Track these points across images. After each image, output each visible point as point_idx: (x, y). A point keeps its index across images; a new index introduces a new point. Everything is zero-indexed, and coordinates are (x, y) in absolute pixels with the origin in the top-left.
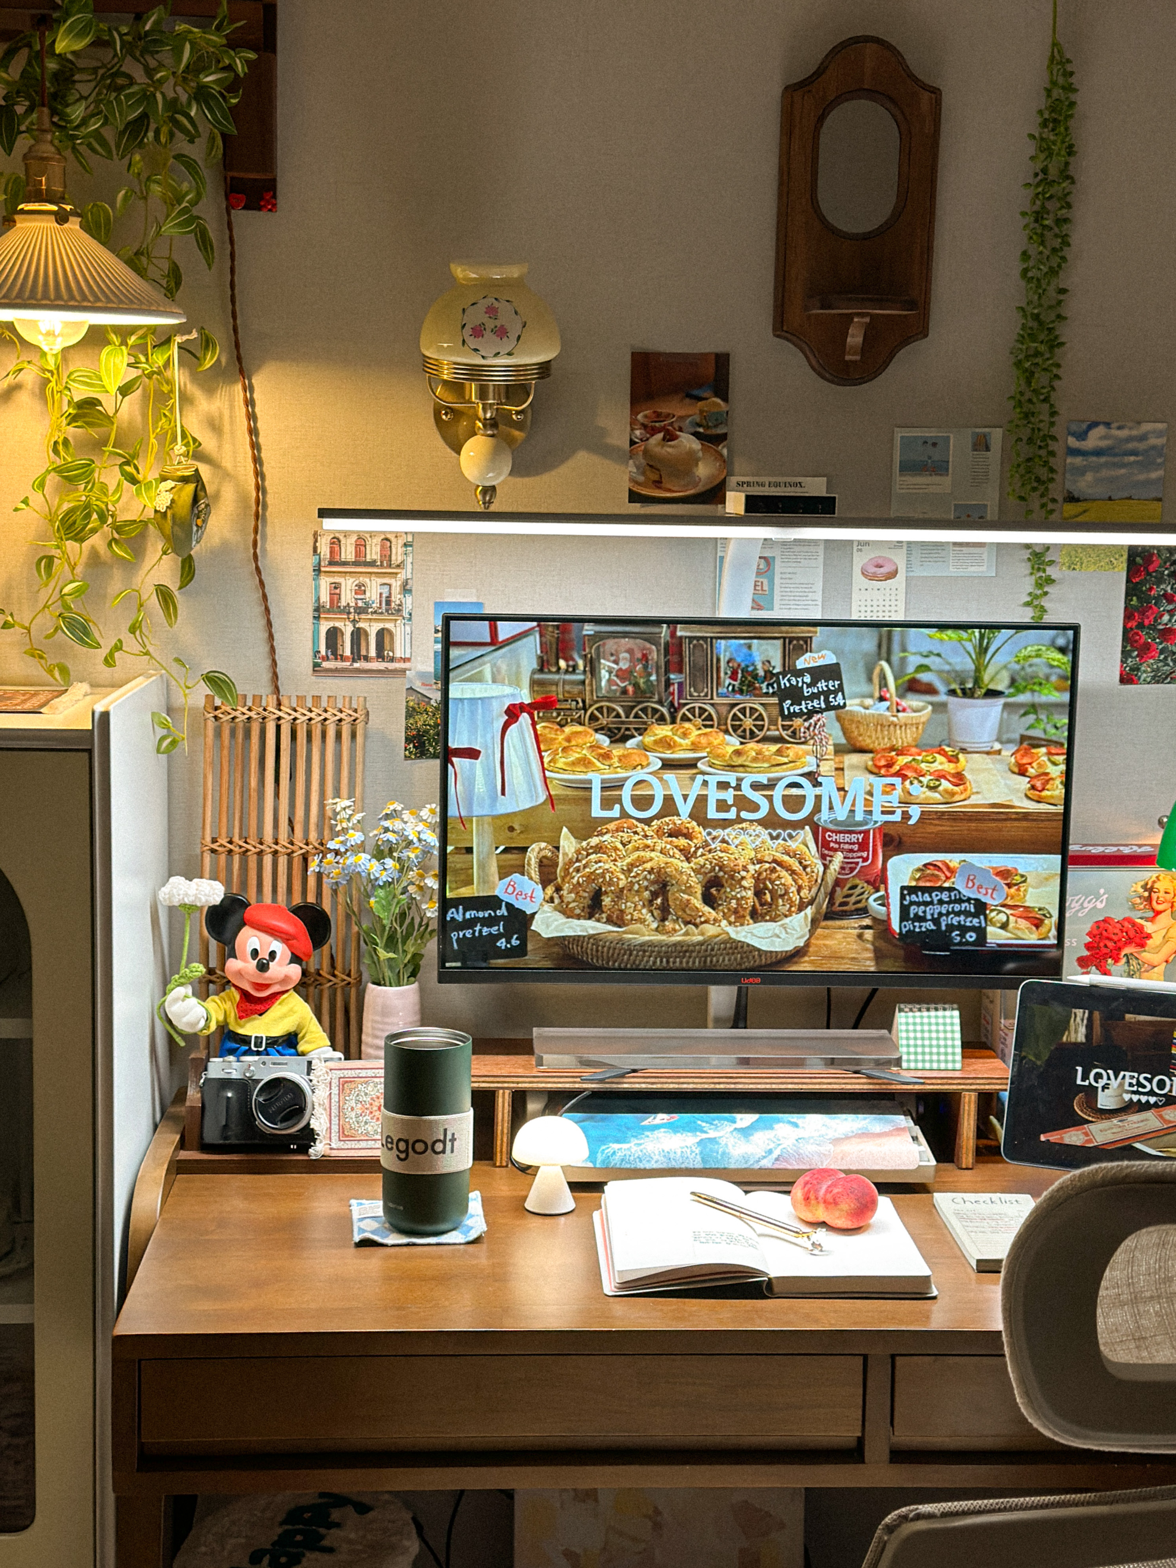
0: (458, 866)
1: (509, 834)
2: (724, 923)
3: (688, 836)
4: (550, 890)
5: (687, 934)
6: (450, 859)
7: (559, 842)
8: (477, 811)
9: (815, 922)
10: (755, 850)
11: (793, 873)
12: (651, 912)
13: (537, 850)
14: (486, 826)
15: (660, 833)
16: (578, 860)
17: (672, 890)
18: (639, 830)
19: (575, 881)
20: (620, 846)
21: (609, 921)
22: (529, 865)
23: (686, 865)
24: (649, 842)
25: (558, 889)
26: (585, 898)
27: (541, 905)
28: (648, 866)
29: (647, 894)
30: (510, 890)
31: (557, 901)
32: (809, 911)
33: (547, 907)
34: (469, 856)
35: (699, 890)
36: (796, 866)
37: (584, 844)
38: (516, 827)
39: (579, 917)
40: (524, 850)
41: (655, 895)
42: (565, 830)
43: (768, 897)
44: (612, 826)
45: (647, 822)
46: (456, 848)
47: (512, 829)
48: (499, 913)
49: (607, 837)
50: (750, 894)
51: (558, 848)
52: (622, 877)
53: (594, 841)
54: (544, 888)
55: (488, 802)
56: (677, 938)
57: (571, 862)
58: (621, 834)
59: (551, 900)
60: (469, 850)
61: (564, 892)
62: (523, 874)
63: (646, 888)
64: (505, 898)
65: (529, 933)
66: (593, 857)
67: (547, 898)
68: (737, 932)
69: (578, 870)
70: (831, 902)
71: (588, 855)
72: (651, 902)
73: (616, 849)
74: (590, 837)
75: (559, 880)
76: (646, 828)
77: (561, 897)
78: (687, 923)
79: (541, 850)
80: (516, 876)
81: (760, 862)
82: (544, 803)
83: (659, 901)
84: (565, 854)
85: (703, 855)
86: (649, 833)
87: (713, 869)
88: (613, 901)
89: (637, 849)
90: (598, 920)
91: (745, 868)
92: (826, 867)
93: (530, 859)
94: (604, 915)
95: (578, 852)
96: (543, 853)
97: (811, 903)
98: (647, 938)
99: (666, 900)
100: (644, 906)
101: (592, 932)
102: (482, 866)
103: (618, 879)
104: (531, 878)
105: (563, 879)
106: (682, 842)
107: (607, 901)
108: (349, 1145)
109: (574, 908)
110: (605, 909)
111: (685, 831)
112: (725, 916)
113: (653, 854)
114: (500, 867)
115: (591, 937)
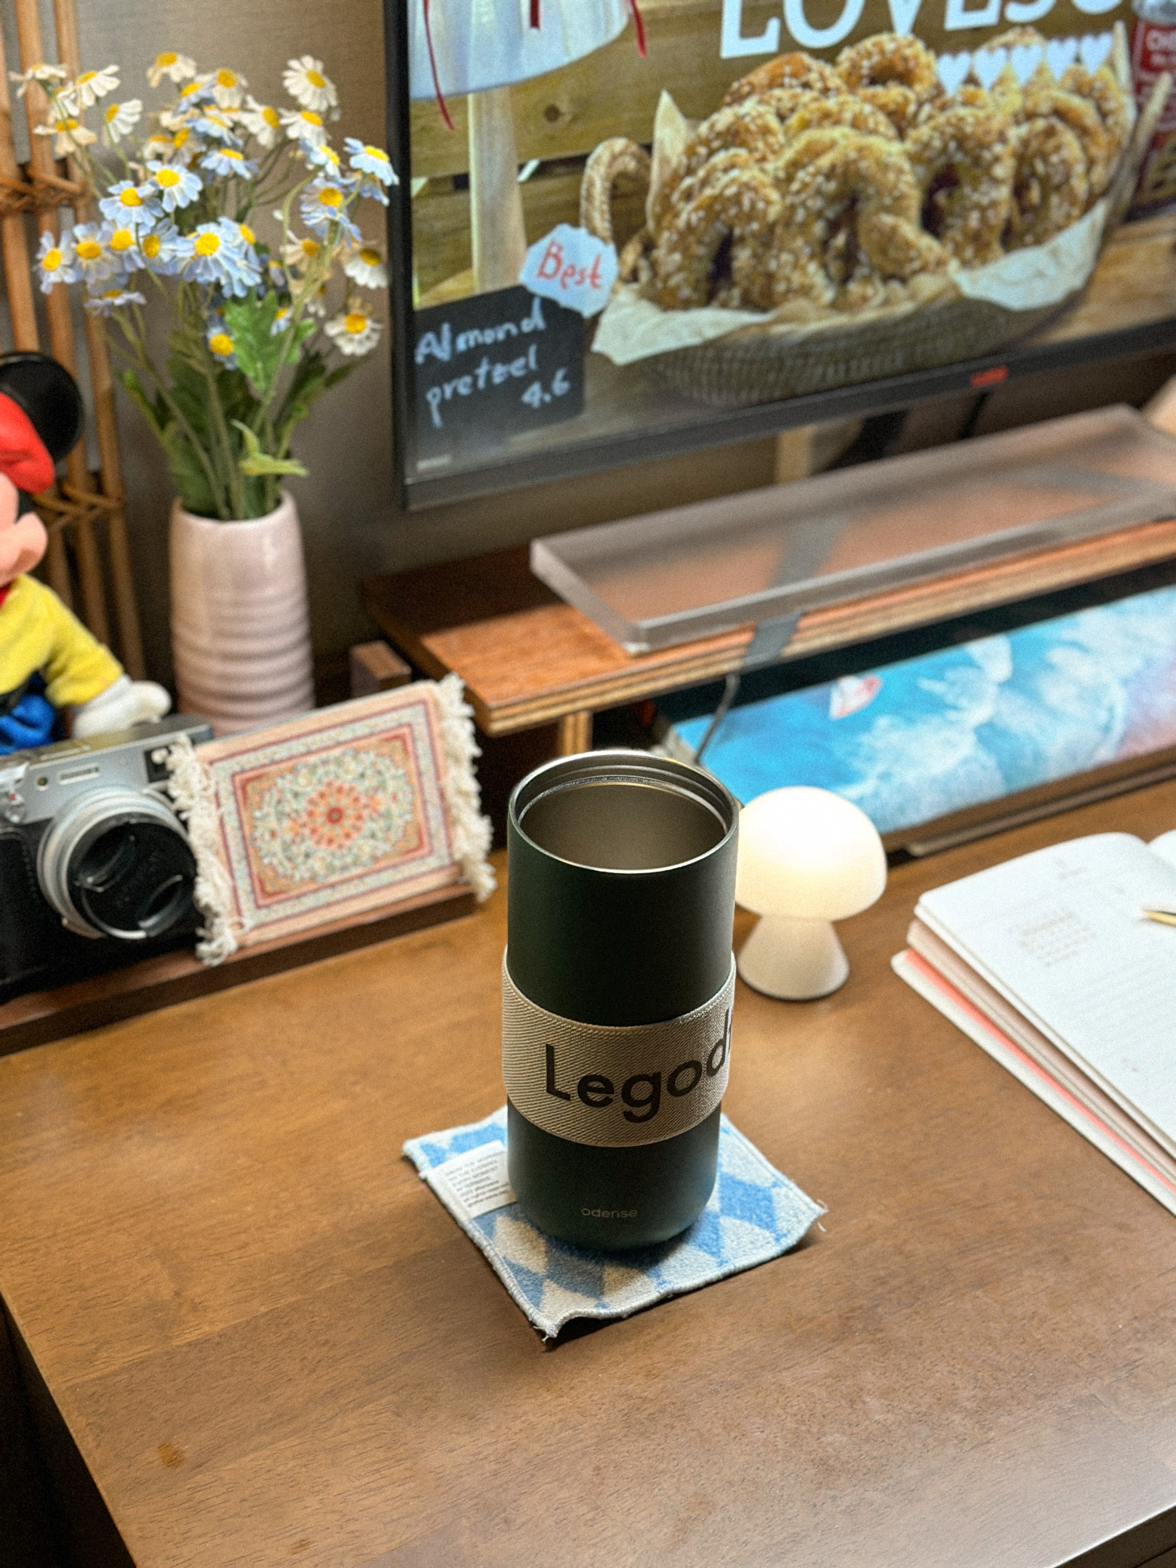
0: (438, 225)
1: (549, 128)
2: (953, 265)
3: (905, 78)
4: (632, 253)
5: (886, 302)
6: (419, 212)
7: (651, 132)
8: (477, 78)
9: (1106, 236)
10: (1026, 92)
11: (1083, 131)
12: (824, 266)
13: (606, 158)
14: (497, 112)
15: (853, 80)
16: (690, 171)
17: (866, 208)
18: (813, 77)
19: (681, 222)
20: (773, 122)
21: (748, 303)
22: (590, 197)
23: (896, 147)
24: (831, 103)
25: (648, 247)
26: (700, 259)
27: (614, 291)
28: (825, 162)
29: (818, 229)
30: (551, 265)
31: (644, 276)
32: (1100, 212)
33: (626, 295)
34: (459, 197)
35: (914, 200)
36: (1090, 117)
37: (704, 128)
38: (564, 106)
39: (686, 305)
40: (578, 162)
41: (833, 227)
42: (665, 99)
43: (1035, 194)
44: (760, 76)
45: (829, 54)
46: (434, 183)
47: (552, 113)
48: (527, 326)
49: (749, 106)
50: (1003, 193)
51: (648, 148)
52: (774, 195)
53: (724, 118)
54: (620, 249)
55: (500, 48)
56: (868, 315)
57: (676, 178)
58: (777, 92)
59: (633, 276)
60: (461, 182)
61: (660, 253)
62: (575, 224)
63: (819, 215)
64: (541, 288)
65: (588, 361)
66: (721, 158)
67: (626, 271)
68: (974, 282)
69: (688, 195)
70: (1139, 186)
71: (711, 153)
72: (825, 244)
73: (766, 131)
74: (715, 108)
75: (651, 224)
76: (828, 70)
77: (653, 266)
78: (887, 278)
79: (614, 158)
80: (563, 233)
81: (1030, 116)
82: (623, 37)
83: (840, 240)
84: (665, 161)
85: (930, 117)
86: (834, 82)
87: (944, 149)
88: (755, 256)
89: (806, 125)
90: (724, 305)
91: (1002, 138)
92: (1140, 109)
93: (591, 184)
94: (736, 293)
95: (690, 151)
96: (619, 166)
97: (1104, 193)
98: (814, 326)
99: (853, 236)
100: (812, 257)
101: (711, 333)
102: (491, 219)
103: (768, 202)
104: (593, 232)
105: (659, 220)
106: (894, 93)
107: (742, 257)
108: (281, 910)
109: (678, 287)
110: (737, 276)
111: (900, 67)
112: (958, 251)
113: (835, 133)
114: (528, 214)
115: (709, 345)
